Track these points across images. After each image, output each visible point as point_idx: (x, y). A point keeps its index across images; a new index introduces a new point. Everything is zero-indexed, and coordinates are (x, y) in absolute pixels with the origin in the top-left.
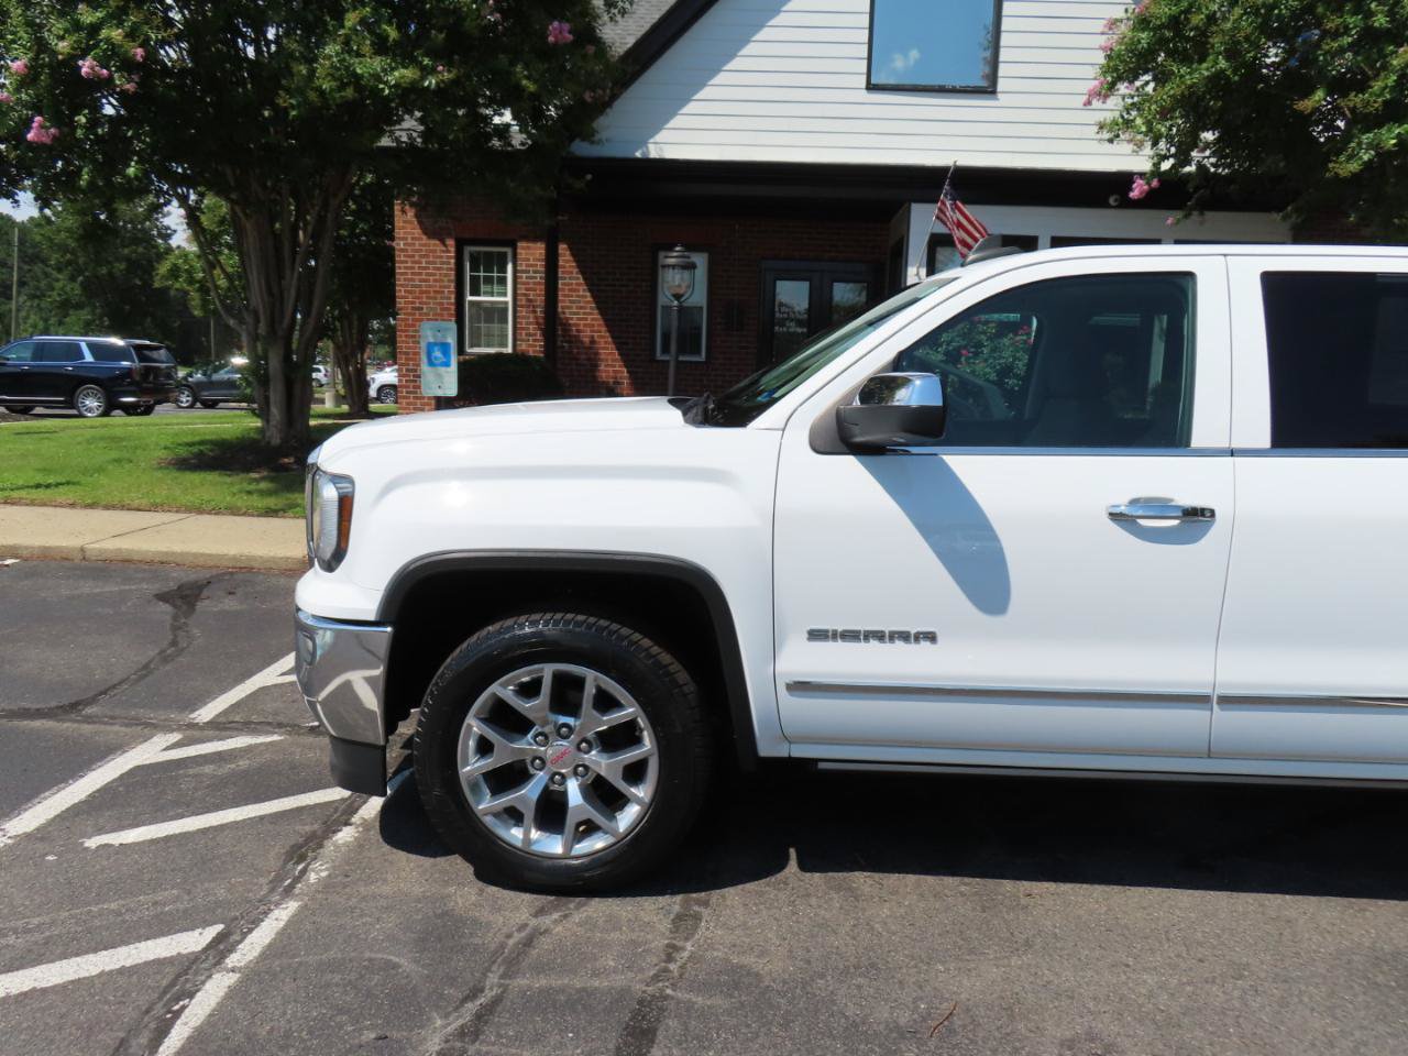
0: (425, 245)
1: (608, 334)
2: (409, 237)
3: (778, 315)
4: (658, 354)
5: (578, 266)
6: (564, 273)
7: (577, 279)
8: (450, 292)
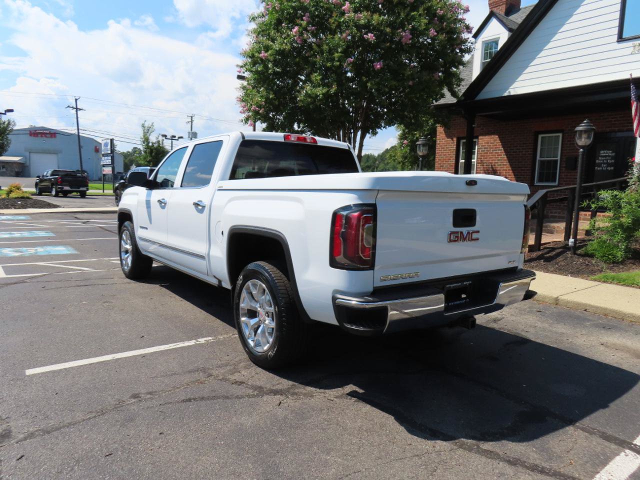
0: (446, 141)
1: (512, 174)
2: (441, 138)
3: (597, 161)
4: (535, 183)
5: (502, 145)
6: (496, 148)
7: (501, 150)
8: (453, 159)
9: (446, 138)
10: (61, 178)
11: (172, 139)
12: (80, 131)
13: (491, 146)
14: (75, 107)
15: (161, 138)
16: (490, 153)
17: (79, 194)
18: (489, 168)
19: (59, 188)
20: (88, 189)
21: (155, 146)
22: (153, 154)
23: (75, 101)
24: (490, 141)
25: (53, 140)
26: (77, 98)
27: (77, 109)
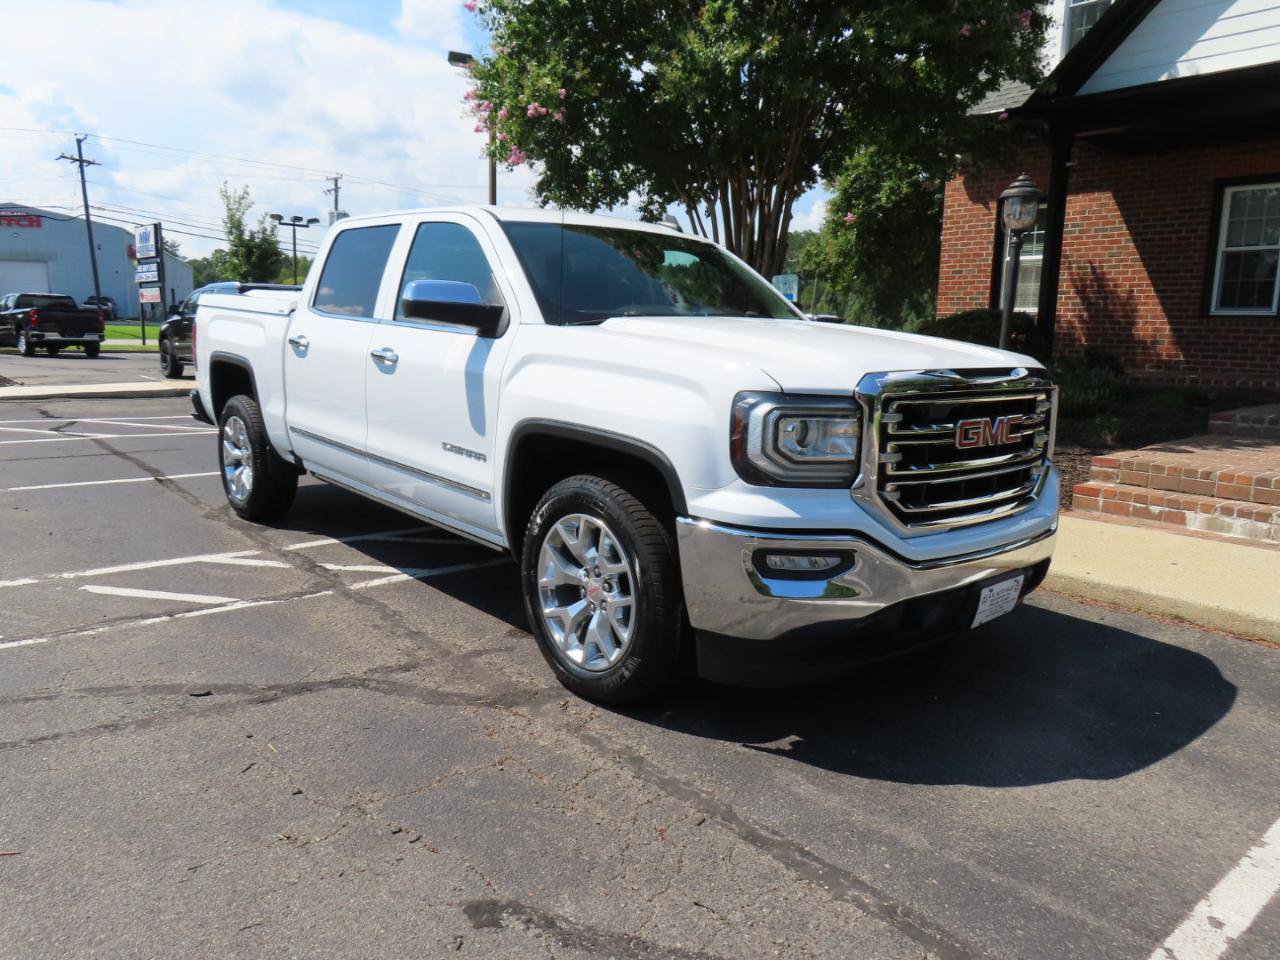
0: (969, 210)
2: (956, 204)
4: (1213, 309)
5: (1123, 215)
6: (1105, 224)
7: (1121, 229)
8: (988, 255)
9: (970, 203)
10: (36, 312)
11: (294, 225)
12: (91, 211)
13: (1090, 218)
14: (78, 158)
15: (268, 223)
16: (1088, 237)
17: (82, 348)
18: (1085, 274)
19: (34, 336)
20: (102, 338)
21: (257, 240)
22: (254, 258)
23: (76, 143)
24: (1090, 206)
25: (33, 232)
26: (81, 137)
27: (81, 162)
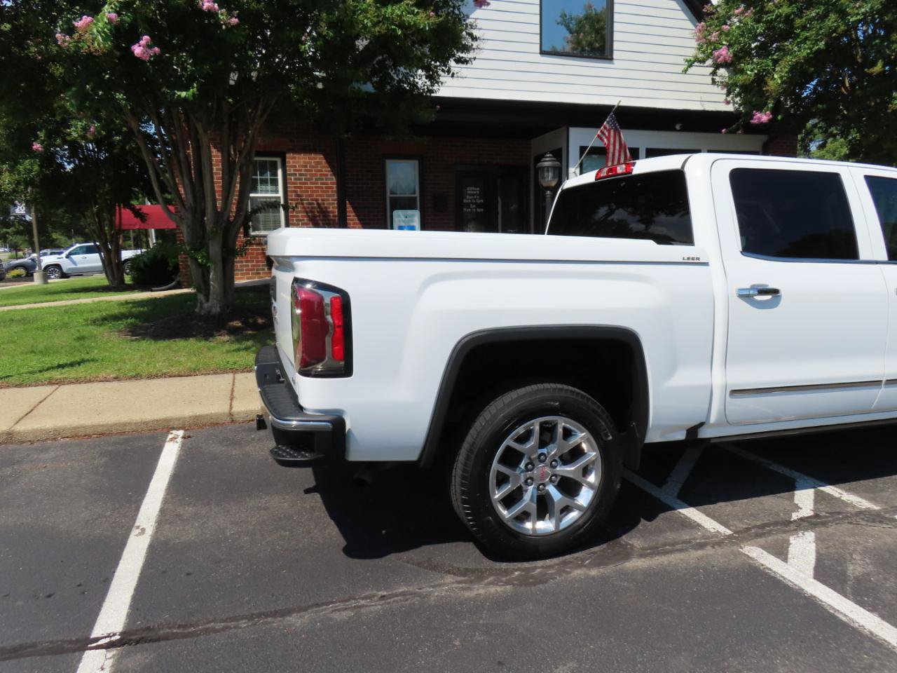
3: (465, 201)
5: (332, 170)
6: (321, 175)
7: (332, 179)
13: (312, 171)
24: (310, 162)
